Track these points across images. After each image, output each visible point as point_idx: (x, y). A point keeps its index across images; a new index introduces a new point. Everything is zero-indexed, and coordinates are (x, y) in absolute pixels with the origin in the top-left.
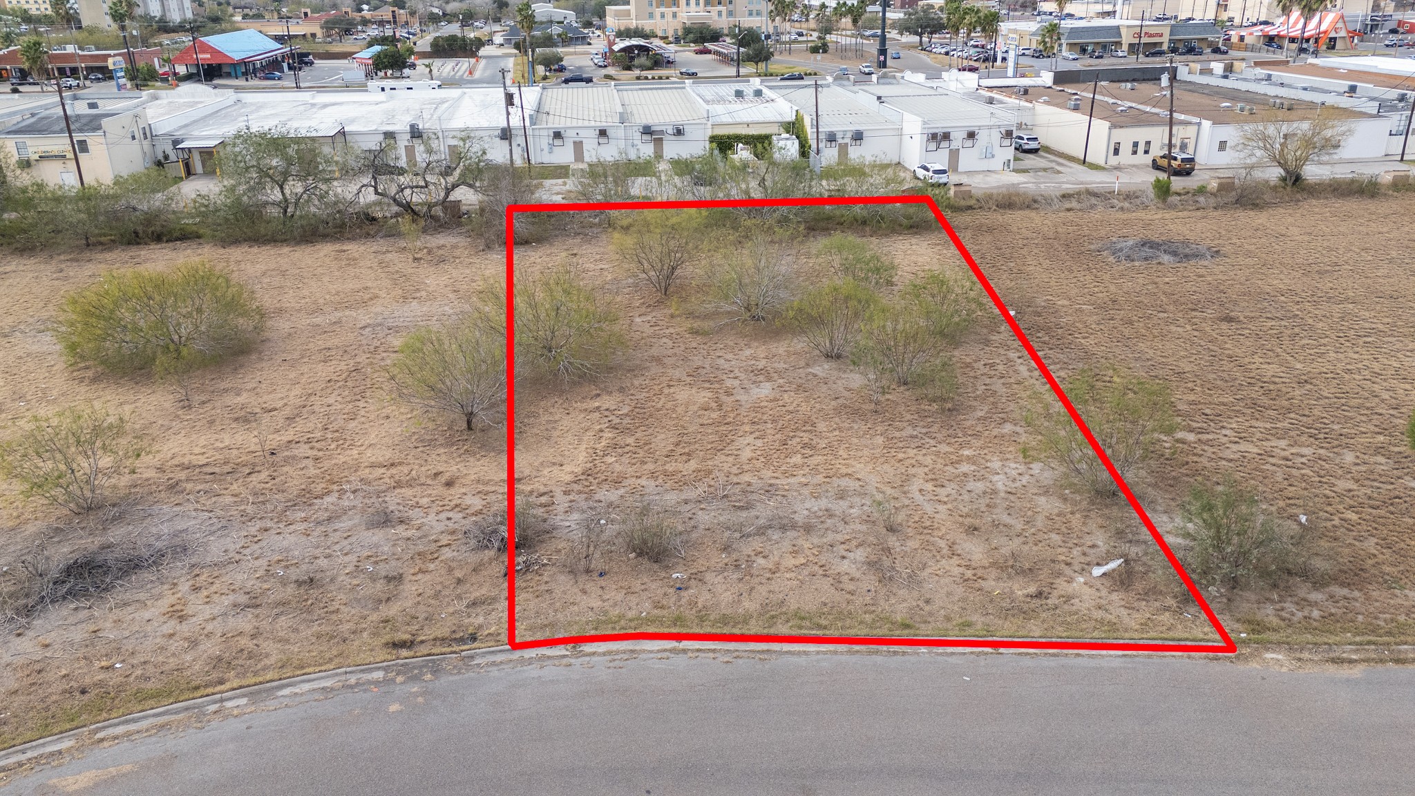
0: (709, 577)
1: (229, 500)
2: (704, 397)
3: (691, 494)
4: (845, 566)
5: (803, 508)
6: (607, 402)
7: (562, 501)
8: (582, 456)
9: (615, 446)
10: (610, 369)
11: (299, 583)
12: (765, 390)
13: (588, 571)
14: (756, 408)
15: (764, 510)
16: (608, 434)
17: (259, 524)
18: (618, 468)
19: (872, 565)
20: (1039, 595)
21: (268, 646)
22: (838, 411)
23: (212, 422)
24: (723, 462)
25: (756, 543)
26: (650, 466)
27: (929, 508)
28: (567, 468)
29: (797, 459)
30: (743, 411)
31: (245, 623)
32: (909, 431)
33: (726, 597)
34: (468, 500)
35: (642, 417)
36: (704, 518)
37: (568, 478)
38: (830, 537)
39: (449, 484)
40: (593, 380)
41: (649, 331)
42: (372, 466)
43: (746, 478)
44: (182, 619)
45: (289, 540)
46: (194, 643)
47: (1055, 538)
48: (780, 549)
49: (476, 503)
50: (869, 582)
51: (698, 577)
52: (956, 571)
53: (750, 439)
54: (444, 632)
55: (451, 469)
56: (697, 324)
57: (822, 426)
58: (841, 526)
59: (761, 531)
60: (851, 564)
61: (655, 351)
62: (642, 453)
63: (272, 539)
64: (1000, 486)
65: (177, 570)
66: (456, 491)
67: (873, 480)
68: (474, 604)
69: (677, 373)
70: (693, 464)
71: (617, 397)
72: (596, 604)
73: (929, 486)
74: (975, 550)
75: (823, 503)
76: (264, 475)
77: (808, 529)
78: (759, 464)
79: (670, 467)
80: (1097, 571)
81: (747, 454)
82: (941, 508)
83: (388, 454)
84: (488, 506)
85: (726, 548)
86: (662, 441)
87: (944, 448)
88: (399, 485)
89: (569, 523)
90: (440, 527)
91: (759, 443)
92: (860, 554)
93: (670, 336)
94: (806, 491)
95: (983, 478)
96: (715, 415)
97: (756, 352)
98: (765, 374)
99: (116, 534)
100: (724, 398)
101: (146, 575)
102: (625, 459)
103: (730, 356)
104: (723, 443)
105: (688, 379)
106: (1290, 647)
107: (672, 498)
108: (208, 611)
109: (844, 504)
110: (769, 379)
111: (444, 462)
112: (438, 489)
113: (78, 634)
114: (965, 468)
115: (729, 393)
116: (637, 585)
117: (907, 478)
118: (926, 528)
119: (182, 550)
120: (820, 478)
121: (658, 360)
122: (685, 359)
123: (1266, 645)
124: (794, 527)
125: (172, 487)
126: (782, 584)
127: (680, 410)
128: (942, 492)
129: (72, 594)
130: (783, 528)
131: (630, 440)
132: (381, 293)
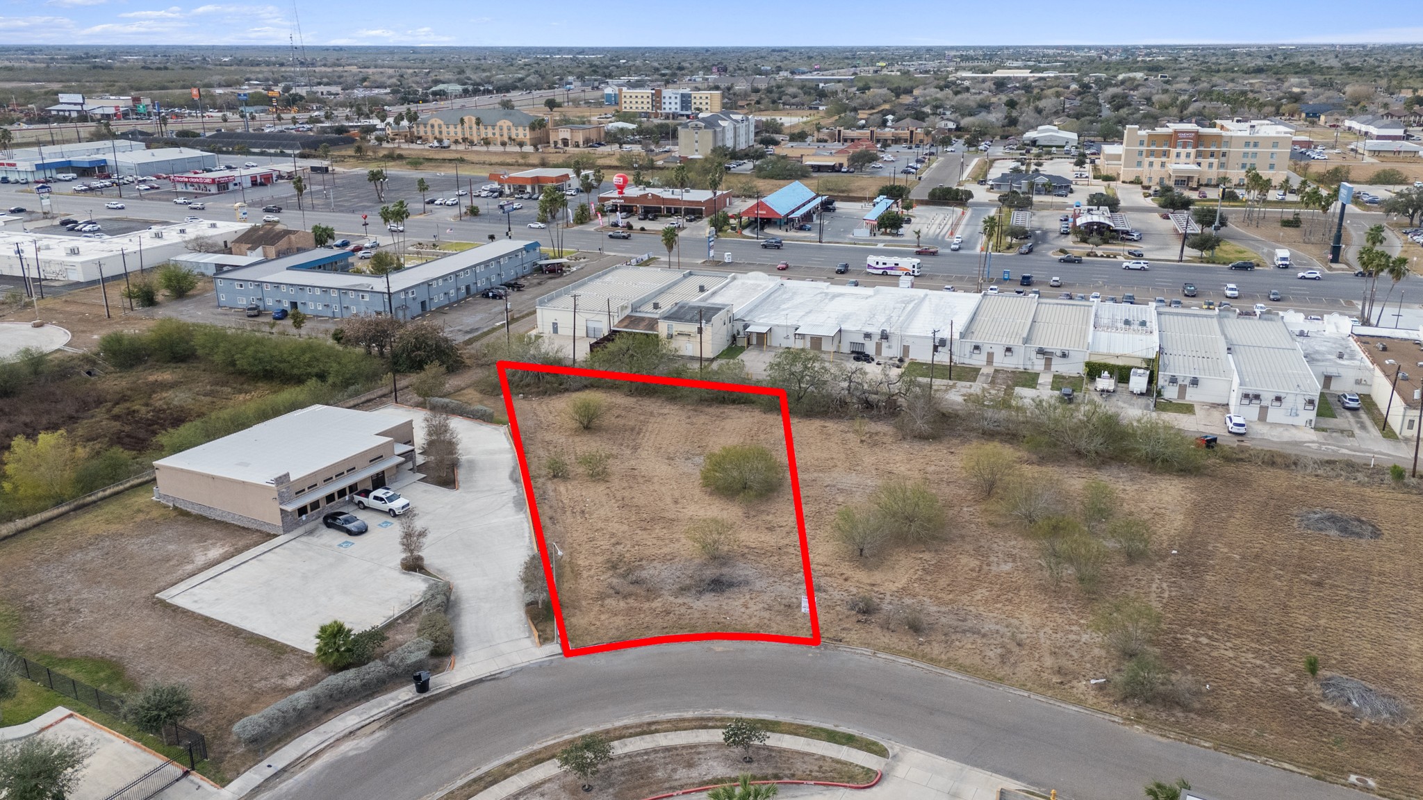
0: (934, 643)
1: (763, 566)
2: (974, 563)
3: (943, 609)
4: (991, 654)
5: (989, 626)
6: (926, 556)
7: (888, 598)
8: (904, 580)
9: (921, 579)
10: (934, 538)
11: (785, 606)
12: (1007, 567)
13: (888, 629)
14: (998, 576)
15: (969, 624)
16: (920, 573)
17: (772, 579)
18: (917, 590)
19: (1002, 656)
20: (1062, 683)
21: (773, 625)
22: (1036, 587)
23: (757, 528)
24: (965, 599)
25: (959, 636)
26: (931, 593)
27: (1042, 641)
28: (896, 585)
29: (999, 605)
30: (990, 576)
31: (766, 614)
32: (1064, 605)
33: (936, 652)
34: (851, 589)
35: (940, 568)
36: (943, 620)
37: (895, 589)
38: (992, 641)
39: (846, 580)
40: (925, 543)
41: (967, 517)
42: (818, 564)
43: (971, 608)
44: (747, 608)
45: (783, 588)
46: (750, 618)
47: (1088, 665)
48: (968, 641)
49: (854, 590)
50: (996, 661)
51: (929, 642)
52: (1035, 667)
53: (984, 591)
54: (831, 636)
55: (849, 573)
56: (993, 519)
57: (1022, 593)
58: (999, 638)
59: (964, 632)
60: (993, 654)
61: (963, 532)
62: (931, 585)
63: (777, 586)
64: (1083, 640)
65: (745, 589)
66: (848, 583)
67: (1028, 623)
68: (843, 629)
69: (968, 547)
70: (951, 596)
71: (933, 554)
72: (887, 641)
73: (1051, 632)
74: (1049, 661)
75: (998, 627)
76: (776, 558)
77: (984, 636)
78: (980, 603)
79: (939, 595)
80: (1093, 682)
81: (979, 597)
82: (1048, 642)
83: (825, 560)
84: (858, 593)
85: (946, 635)
86: (943, 582)
87: (1074, 617)
88: (826, 575)
89: (886, 607)
90: (838, 597)
91: (987, 594)
92: (999, 651)
93: (977, 524)
94: (993, 620)
95: (1079, 634)
96: (974, 574)
97: (1016, 544)
98: (1013, 558)
99: (725, 570)
100: (985, 567)
101: (736, 590)
102: (922, 587)
103: (1002, 543)
104: (972, 588)
105: (972, 552)
106: (1148, 726)
107: (933, 609)
108: (755, 608)
109: (1006, 629)
110: (1014, 561)
111: (846, 569)
112: (841, 581)
113: (716, 605)
114: (1074, 628)
115: (988, 565)
116: (905, 639)
117: (1043, 626)
118: (1034, 647)
119: (747, 583)
120: (1004, 616)
121: (963, 537)
122: (977, 540)
123: (1138, 723)
124: (979, 633)
125: (743, 555)
126: (962, 652)
127: (959, 568)
128: (1054, 635)
129: (713, 590)
130: (974, 633)
131: (929, 578)
132: (839, 464)
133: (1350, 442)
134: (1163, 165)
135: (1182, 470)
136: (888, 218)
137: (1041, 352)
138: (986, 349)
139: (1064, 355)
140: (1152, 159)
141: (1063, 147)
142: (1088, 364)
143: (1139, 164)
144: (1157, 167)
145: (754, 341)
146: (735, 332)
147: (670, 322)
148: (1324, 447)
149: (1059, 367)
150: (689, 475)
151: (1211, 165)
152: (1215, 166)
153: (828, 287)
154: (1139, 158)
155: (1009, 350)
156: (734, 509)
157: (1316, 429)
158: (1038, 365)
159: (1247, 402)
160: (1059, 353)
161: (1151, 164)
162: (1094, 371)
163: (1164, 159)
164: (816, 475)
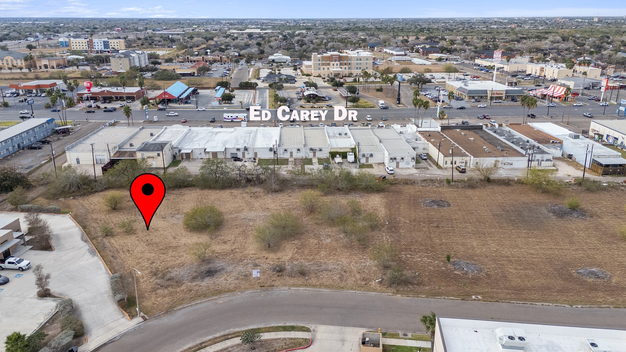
0: (312, 278)
1: (227, 260)
2: (316, 241)
3: (311, 263)
4: (335, 278)
5: (331, 267)
6: (296, 242)
7: (287, 263)
8: (291, 254)
9: (297, 252)
10: (297, 234)
11: (245, 276)
12: (329, 240)
13: (292, 276)
14: (326, 245)
15: (323, 267)
16: (296, 250)
17: (234, 265)
18: (297, 257)
19: (340, 278)
20: (366, 284)
21: (242, 285)
22: (342, 246)
23: (219, 243)
24: (318, 257)
25: (321, 273)
26: (304, 257)
27: (353, 268)
28: (288, 257)
29: (332, 257)
30: (323, 245)
31: (237, 282)
32: (355, 252)
33: (314, 282)
34: (270, 262)
35: (303, 246)
36: (312, 268)
37: (288, 259)
38: (334, 272)
39: (266, 259)
40: (293, 236)
41: (306, 223)
42: (252, 254)
43: (321, 260)
44: (227, 281)
45: (241, 268)
46: (230, 285)
47: (373, 275)
48: (325, 275)
49: (272, 263)
50: (339, 281)
51: (310, 278)
52: (354, 280)
53: (324, 252)
54: (269, 285)
55: (267, 256)
56: (317, 221)
57: (338, 250)
58: (336, 270)
59: (322, 271)
60: (336, 278)
61: (307, 229)
62: (302, 254)
63: (237, 268)
64: (367, 265)
65: (223, 272)
66: (268, 260)
67: (345, 262)
68: (273, 281)
69: (311, 235)
70: (312, 257)
71: (298, 241)
72: (293, 282)
73: (354, 264)
74: (358, 276)
75: (334, 266)
76: (232, 255)
77: (330, 271)
78: (324, 258)
79: (307, 258)
80: (377, 281)
81: (322, 255)
82: (355, 268)
83: (254, 252)
84: (274, 263)
85: (315, 274)
86: (306, 252)
87: (361, 256)
88: (258, 259)
89: (288, 267)
90: (266, 267)
91: (325, 253)
92: (338, 276)
93: (311, 224)
94: (332, 264)
95: (365, 263)
96: (317, 246)
97: (329, 230)
98: (330, 236)
99: (211, 265)
100: (320, 242)
101: (219, 273)
102: (299, 255)
103: (323, 231)
104: (319, 252)
105: (313, 237)
106: (402, 294)
107: (307, 264)
108: (231, 280)
109: (338, 267)
110: (330, 238)
111: (264, 254)
112: (265, 260)
113: (212, 282)
114: (363, 261)
115: (321, 241)
116: (300, 279)
117: (351, 262)
118: (351, 272)
119: (223, 269)
120: (335, 261)
121: (307, 231)
122: (313, 231)
123: (398, 294)
124: (328, 270)
125: (217, 257)
126: (324, 280)
127: (311, 244)
128: (356, 265)
129: (209, 276)
130: (326, 271)
131: (300, 251)
132: (244, 208)
133: (428, 172)
134: (328, 69)
135: (377, 191)
136: (226, 96)
137: (311, 149)
138: (289, 151)
139: (321, 150)
140: (324, 67)
141: (286, 62)
142: (330, 153)
143: (319, 69)
144: (326, 70)
145: (185, 157)
146: (175, 154)
147: (143, 152)
148: (421, 175)
149: (319, 155)
150: (176, 224)
151: (345, 68)
152: (347, 68)
153: (212, 130)
154: (319, 67)
155: (299, 150)
156: (204, 236)
157: (416, 168)
158: (311, 155)
159: (392, 161)
160: (318, 150)
161: (324, 69)
162: (333, 155)
163: (328, 67)
164: (236, 215)
